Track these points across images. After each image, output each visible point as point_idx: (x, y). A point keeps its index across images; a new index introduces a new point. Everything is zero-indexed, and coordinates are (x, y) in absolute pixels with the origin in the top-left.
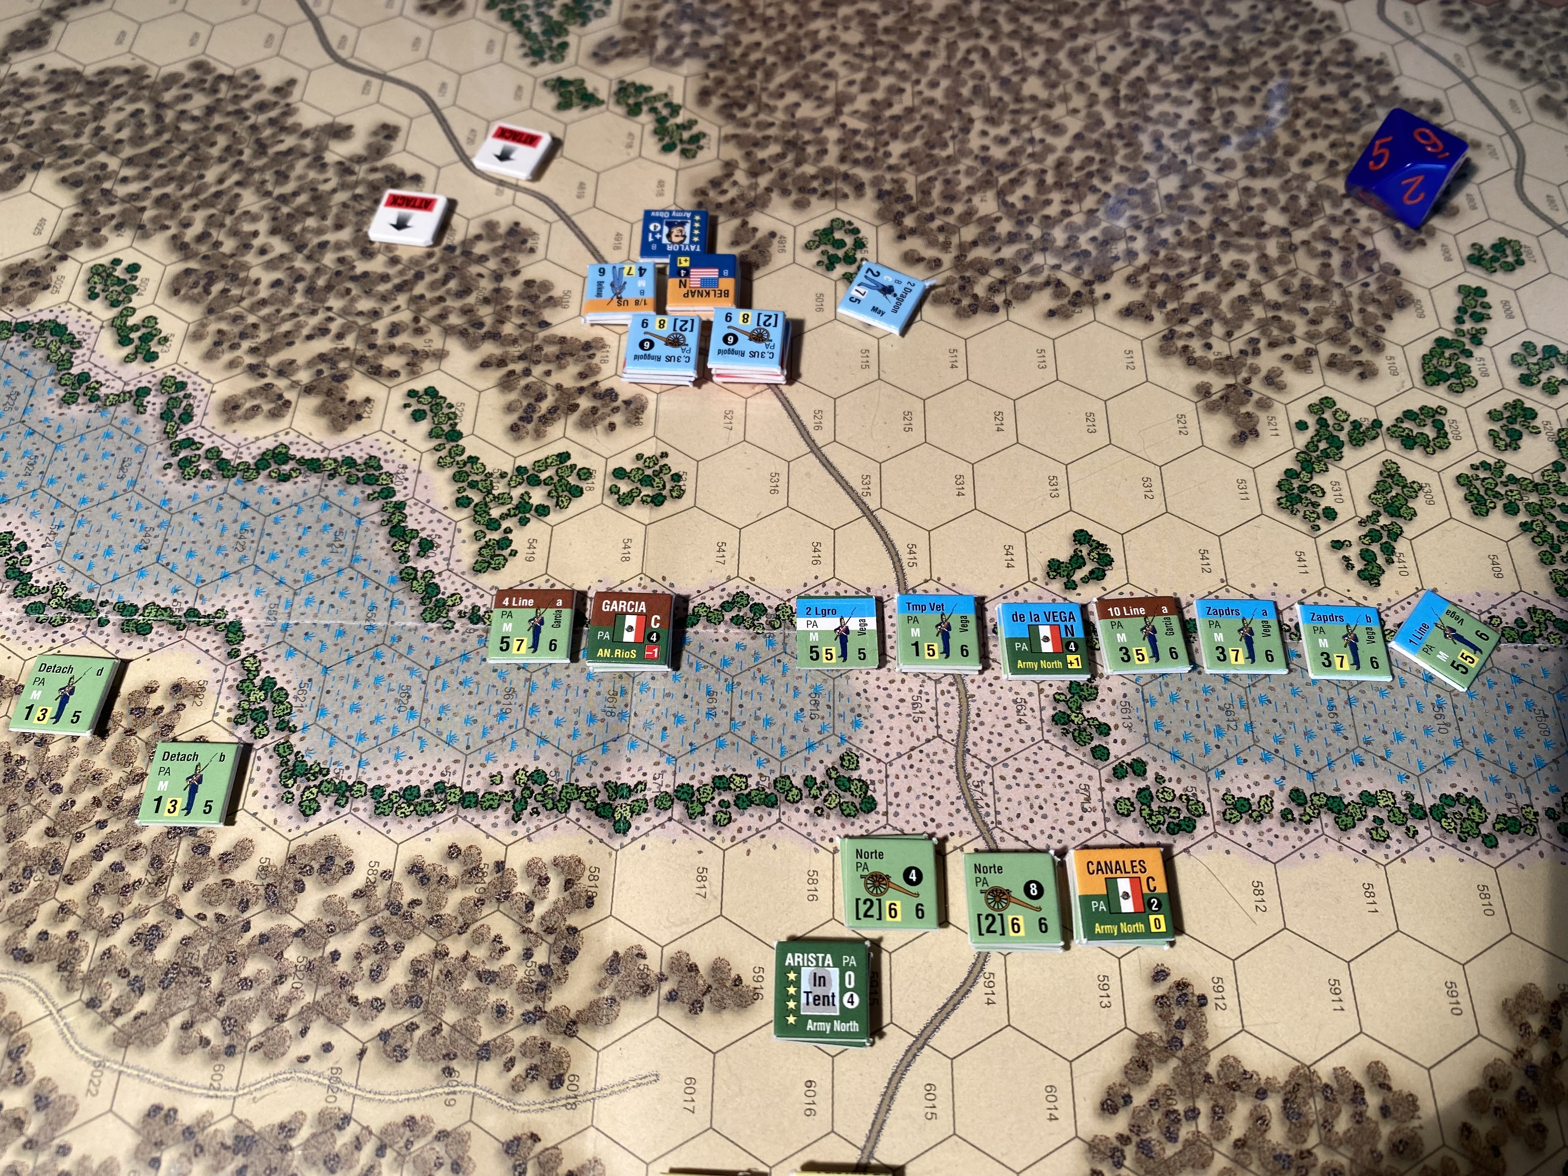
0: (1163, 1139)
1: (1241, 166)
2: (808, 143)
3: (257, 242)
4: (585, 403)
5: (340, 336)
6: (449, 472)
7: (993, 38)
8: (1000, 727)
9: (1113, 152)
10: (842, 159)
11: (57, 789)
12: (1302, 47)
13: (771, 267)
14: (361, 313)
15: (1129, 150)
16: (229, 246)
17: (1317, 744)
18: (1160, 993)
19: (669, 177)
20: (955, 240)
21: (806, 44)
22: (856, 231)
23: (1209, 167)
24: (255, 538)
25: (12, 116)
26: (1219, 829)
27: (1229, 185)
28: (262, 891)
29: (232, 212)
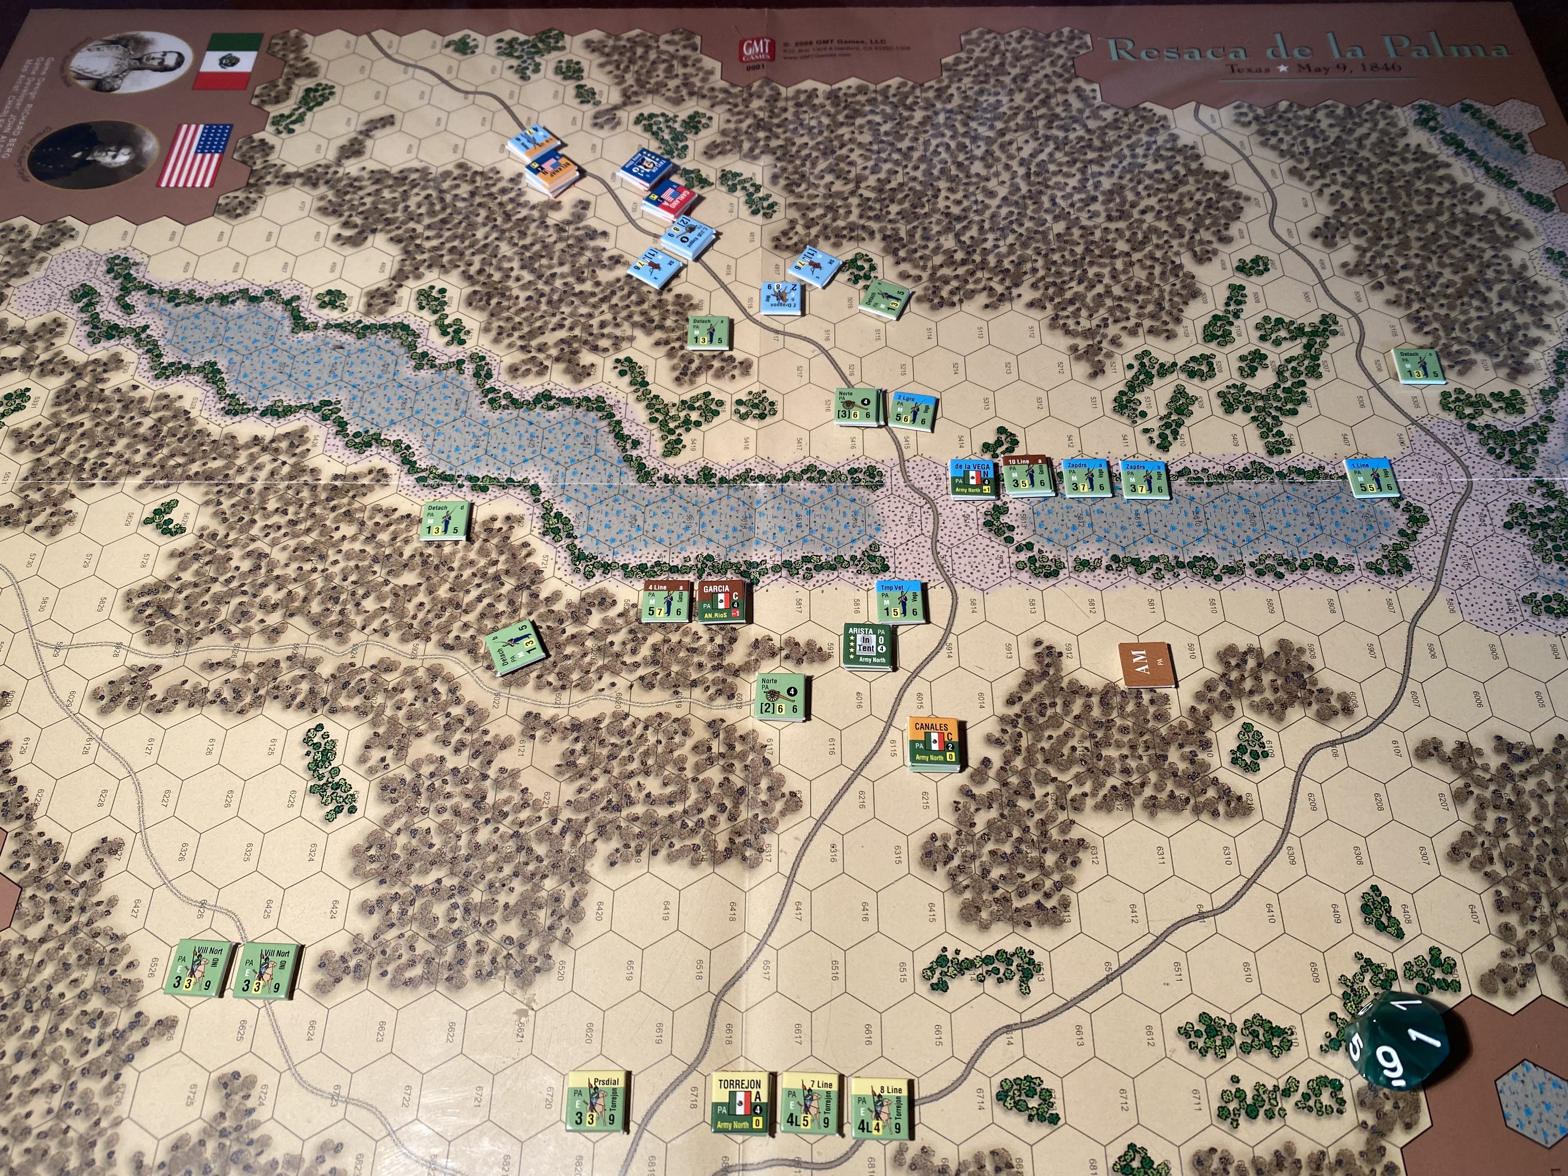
0: (1038, 715)
1: (1104, 215)
2: (840, 207)
3: (514, 274)
4: (717, 364)
5: (571, 329)
6: (644, 403)
7: (952, 137)
8: (955, 529)
9: (1026, 207)
10: (861, 216)
11: (451, 569)
12: (1145, 139)
14: (582, 315)
15: (1035, 206)
17: (1128, 533)
18: (1038, 651)
19: (757, 230)
20: (930, 264)
21: (836, 143)
22: (871, 260)
23: (1084, 215)
25: (351, 200)
26: (1071, 575)
27: (1095, 227)
28: (569, 615)
29: (496, 256)
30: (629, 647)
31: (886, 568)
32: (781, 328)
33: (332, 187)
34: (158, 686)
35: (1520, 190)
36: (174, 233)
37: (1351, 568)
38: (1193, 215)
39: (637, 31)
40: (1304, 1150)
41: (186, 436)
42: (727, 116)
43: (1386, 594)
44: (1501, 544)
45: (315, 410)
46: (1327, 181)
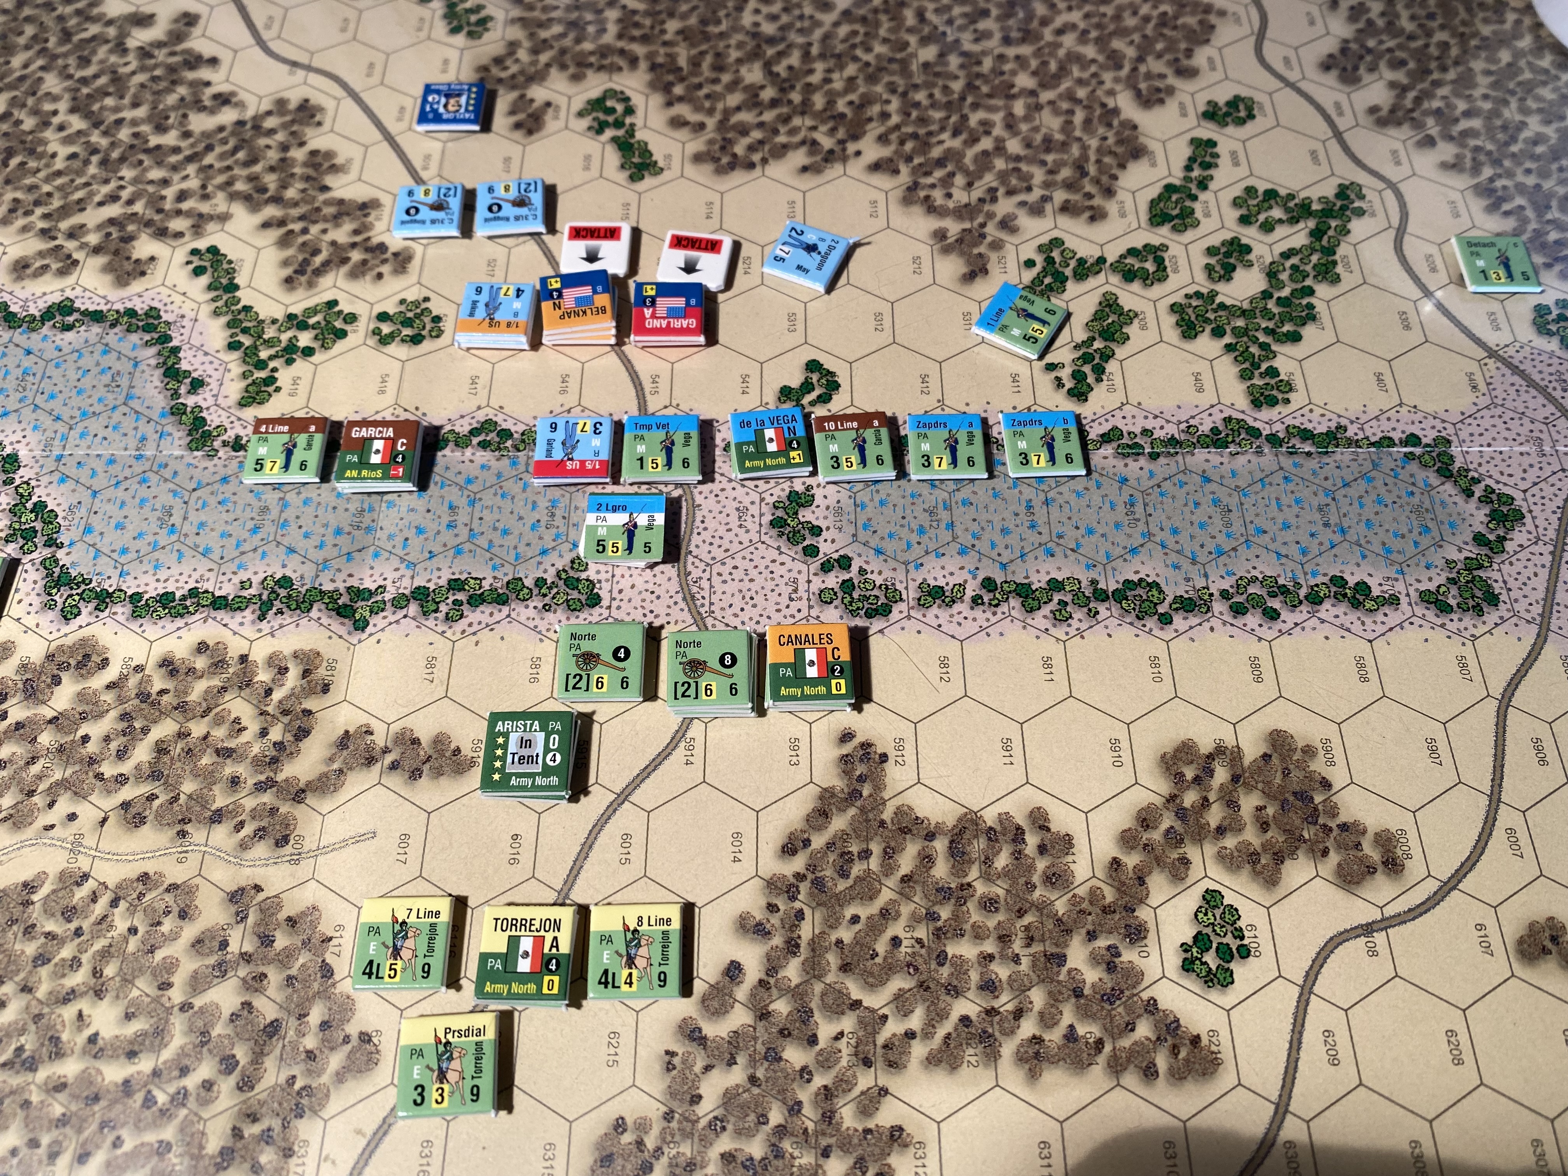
0: (836, 876)
1: (998, 36)
2: (590, 23)
3: (56, 120)
4: (356, 256)
5: (130, 202)
6: (224, 320)
8: (722, 531)
9: (877, 24)
10: (620, 36)
13: (543, 133)
14: (151, 182)
15: (892, 24)
16: (29, 123)
17: (1012, 539)
18: (845, 752)
19: (453, 55)
20: (720, 106)
22: (627, 99)
23: (967, 37)
24: (36, 381)
26: (912, 613)
27: (984, 53)
28: (20, 685)
29: (34, 94)
30: (114, 746)
31: (595, 601)
37: (1393, 601)
38: (1136, 37)
43: (1455, 648)
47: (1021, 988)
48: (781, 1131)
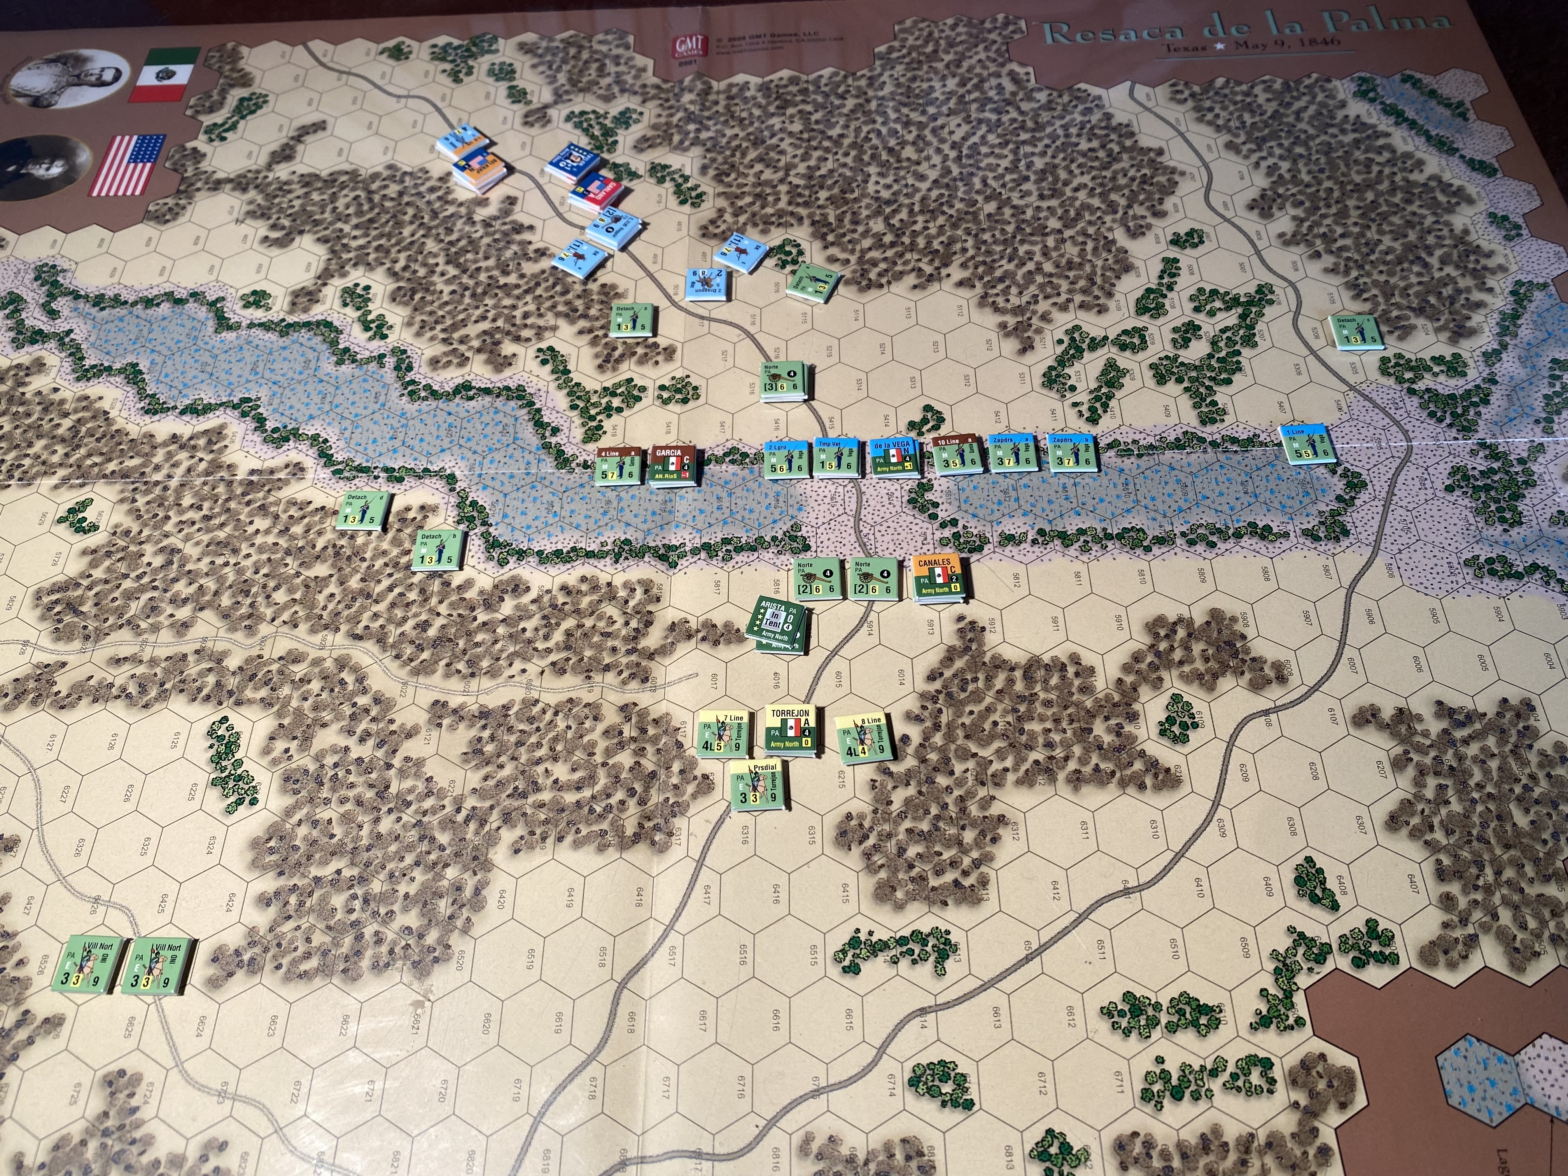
0: (959, 691)
1: (1036, 194)
2: (769, 194)
3: (438, 269)
4: (640, 350)
5: (494, 320)
6: (565, 391)
7: (884, 124)
8: (879, 507)
9: (956, 189)
10: (790, 203)
11: (363, 559)
12: (1079, 118)
14: (505, 307)
15: (966, 188)
16: (422, 272)
18: (960, 627)
19: (684, 219)
20: (858, 248)
21: (766, 133)
22: (799, 245)
23: (1015, 196)
25: (280, 204)
26: (996, 550)
27: (1027, 206)
28: (481, 602)
29: (421, 253)
30: (541, 633)
31: (807, 548)
32: (705, 314)
33: (262, 191)
34: (63, 683)
35: (1462, 157)
36: (102, 240)
37: (1286, 535)
38: (1126, 192)
39: (572, 32)
40: (1231, 1132)
41: (104, 436)
42: (658, 111)
43: (1322, 560)
44: (1442, 507)
45: (235, 407)
46: (1264, 154)
47: (1067, 745)
48: (938, 817)
